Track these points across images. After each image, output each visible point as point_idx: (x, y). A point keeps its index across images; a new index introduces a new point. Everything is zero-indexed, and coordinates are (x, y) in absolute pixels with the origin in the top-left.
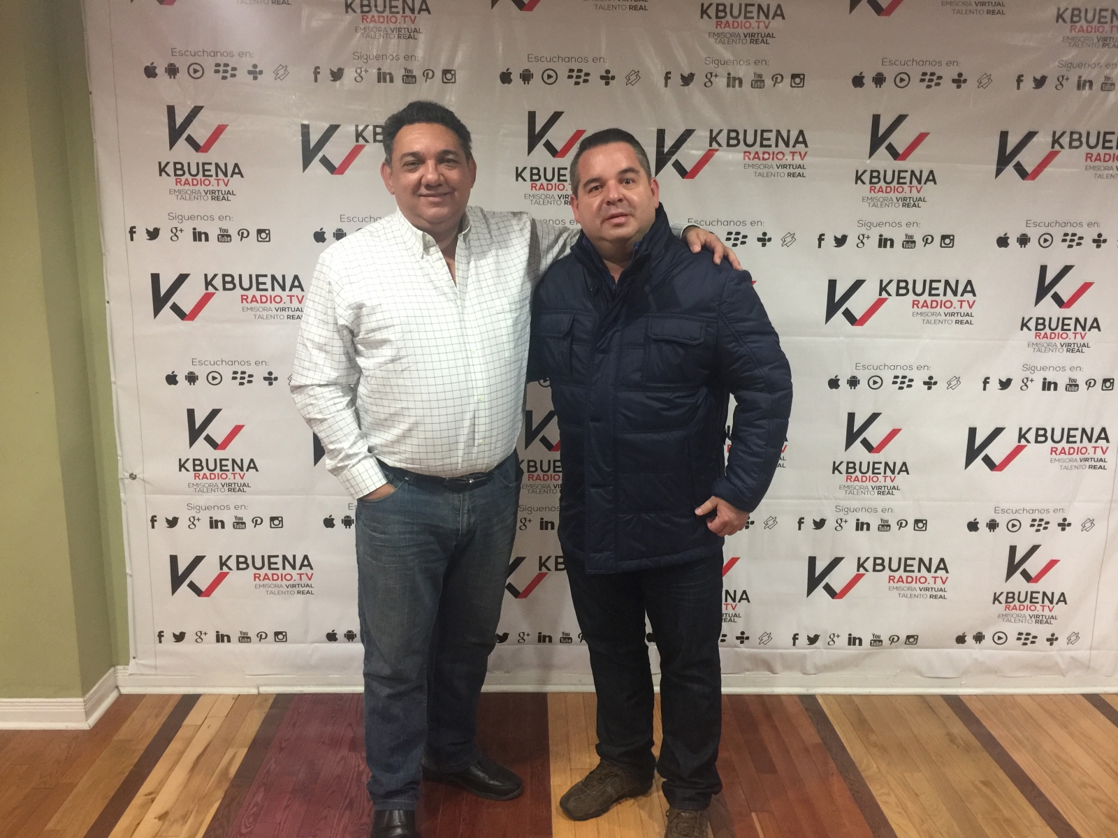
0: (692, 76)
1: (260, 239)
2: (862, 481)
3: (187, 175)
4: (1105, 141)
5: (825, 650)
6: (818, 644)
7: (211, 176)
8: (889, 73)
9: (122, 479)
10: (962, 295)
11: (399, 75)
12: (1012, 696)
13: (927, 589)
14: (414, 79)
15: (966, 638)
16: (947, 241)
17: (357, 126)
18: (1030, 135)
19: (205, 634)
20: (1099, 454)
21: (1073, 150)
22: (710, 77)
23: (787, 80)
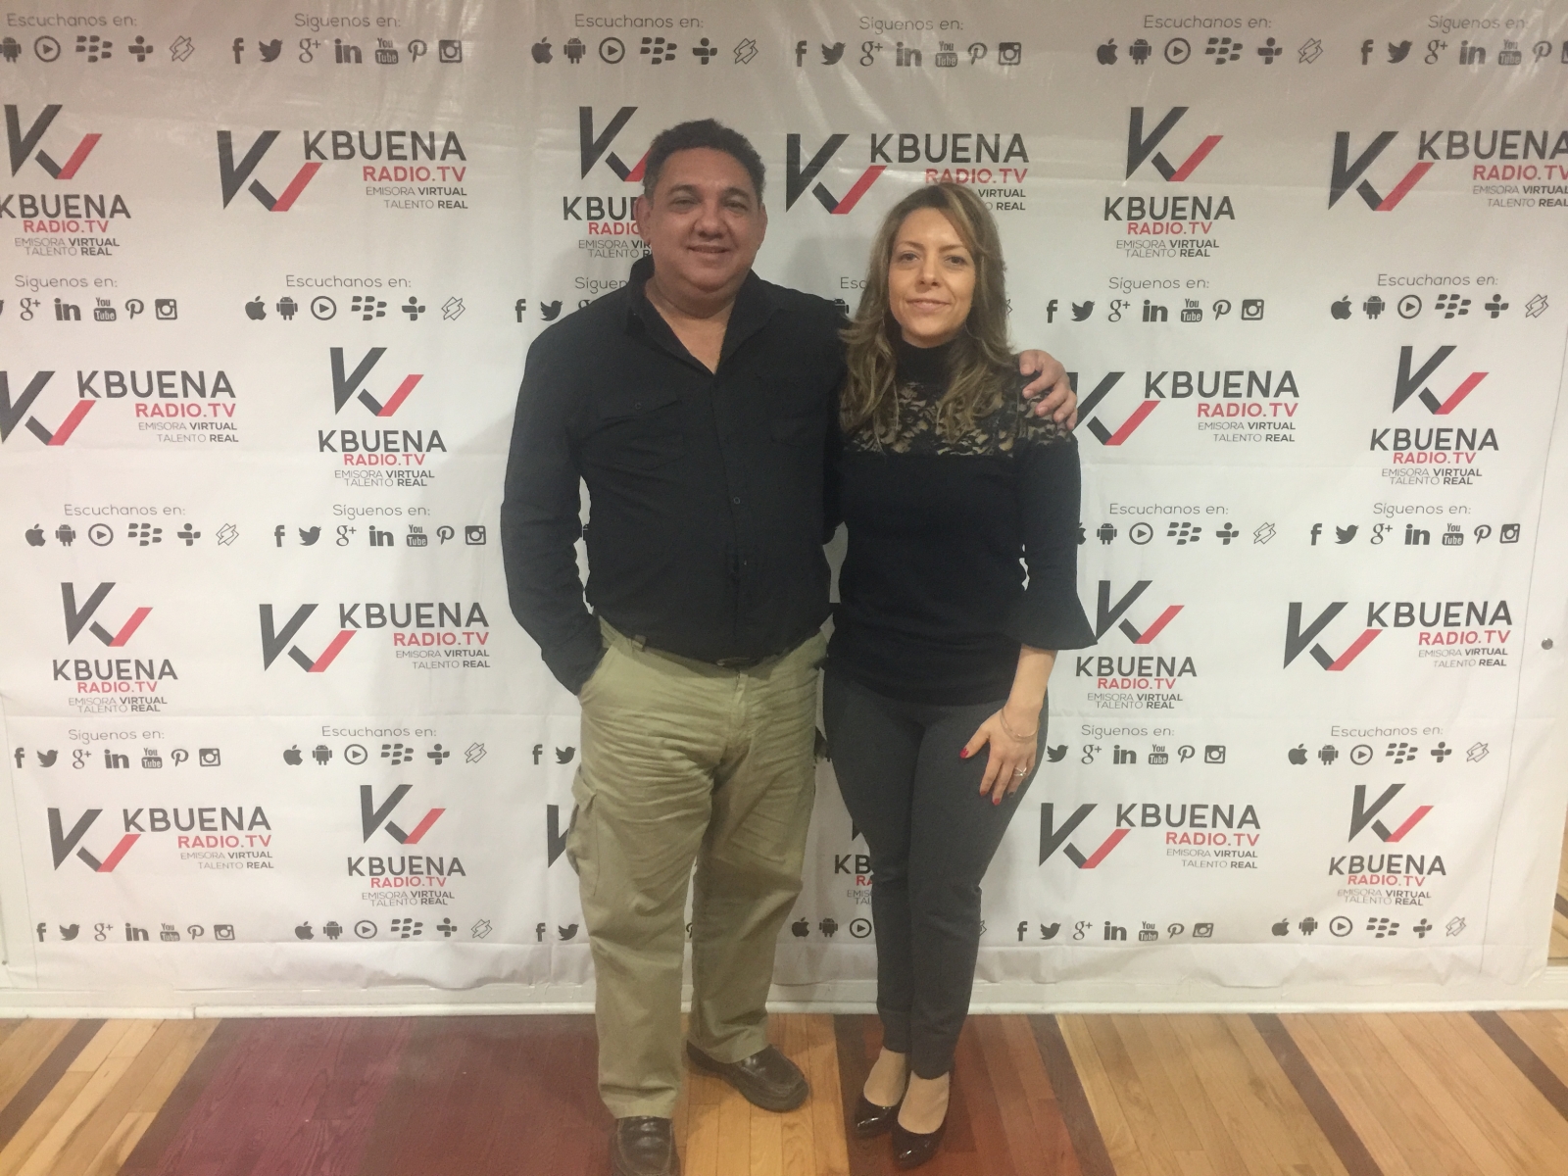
0: (839, 48)
1: (161, 315)
2: (1123, 687)
3: (42, 216)
4: (1505, 145)
5: (1069, 948)
6: (1057, 938)
8: (1156, 40)
10: (1277, 395)
11: (370, 49)
12: (1359, 1015)
13: (1226, 854)
14: (394, 57)
15: (1288, 928)
16: (1253, 309)
17: (306, 133)
18: (1385, 138)
19: (109, 927)
20: (1496, 643)
21: (1454, 161)
22: (869, 50)
23: (993, 55)
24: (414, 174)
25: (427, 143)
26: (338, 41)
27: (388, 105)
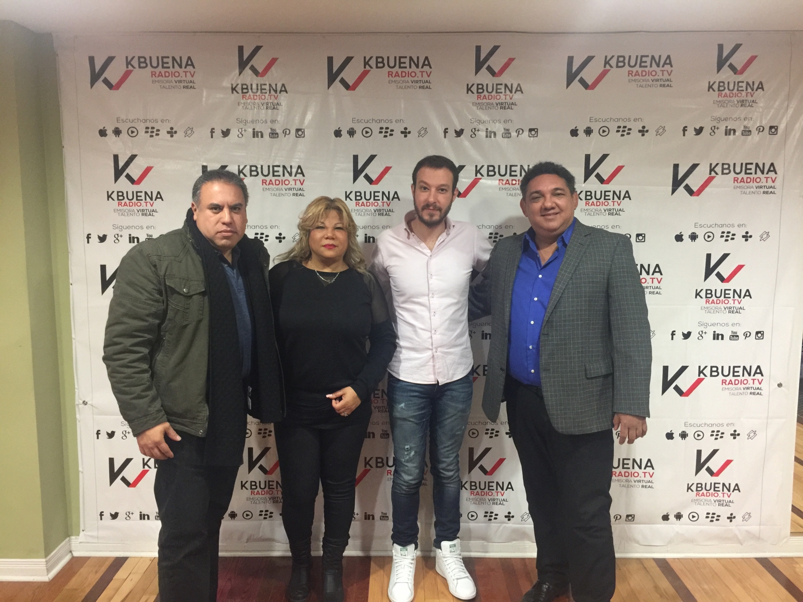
0: (462, 131)
3: (126, 200)
4: (746, 169)
7: (142, 200)
8: (595, 127)
9: (78, 404)
10: (653, 274)
11: (267, 133)
12: (704, 559)
13: (639, 481)
14: (277, 135)
15: (669, 517)
16: (640, 238)
17: (239, 166)
18: (695, 166)
19: (132, 514)
20: (757, 385)
21: (725, 175)
22: (474, 131)
23: (526, 133)
24: (283, 182)
25: (289, 170)
26: (254, 129)
27: (273, 155)
